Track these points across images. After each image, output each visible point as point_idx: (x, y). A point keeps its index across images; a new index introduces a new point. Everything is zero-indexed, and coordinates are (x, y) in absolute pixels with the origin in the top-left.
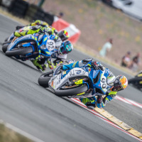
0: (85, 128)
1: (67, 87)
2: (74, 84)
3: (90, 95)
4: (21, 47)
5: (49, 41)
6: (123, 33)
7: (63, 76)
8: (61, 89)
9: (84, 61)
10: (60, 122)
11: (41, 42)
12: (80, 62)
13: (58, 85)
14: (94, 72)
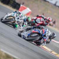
0: (33, 51)
10: (23, 48)
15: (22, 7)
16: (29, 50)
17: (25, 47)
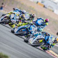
1: (36, 43)
2: (39, 42)
3: (45, 46)
4: (22, 31)
5: (33, 28)
7: (34, 38)
8: (34, 44)
9: (42, 33)
11: (29, 29)
12: (41, 33)
13: (33, 42)
14: (47, 37)
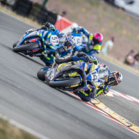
6: (124, 32)
15: (61, 20)
16: (77, 122)
17: (69, 115)
